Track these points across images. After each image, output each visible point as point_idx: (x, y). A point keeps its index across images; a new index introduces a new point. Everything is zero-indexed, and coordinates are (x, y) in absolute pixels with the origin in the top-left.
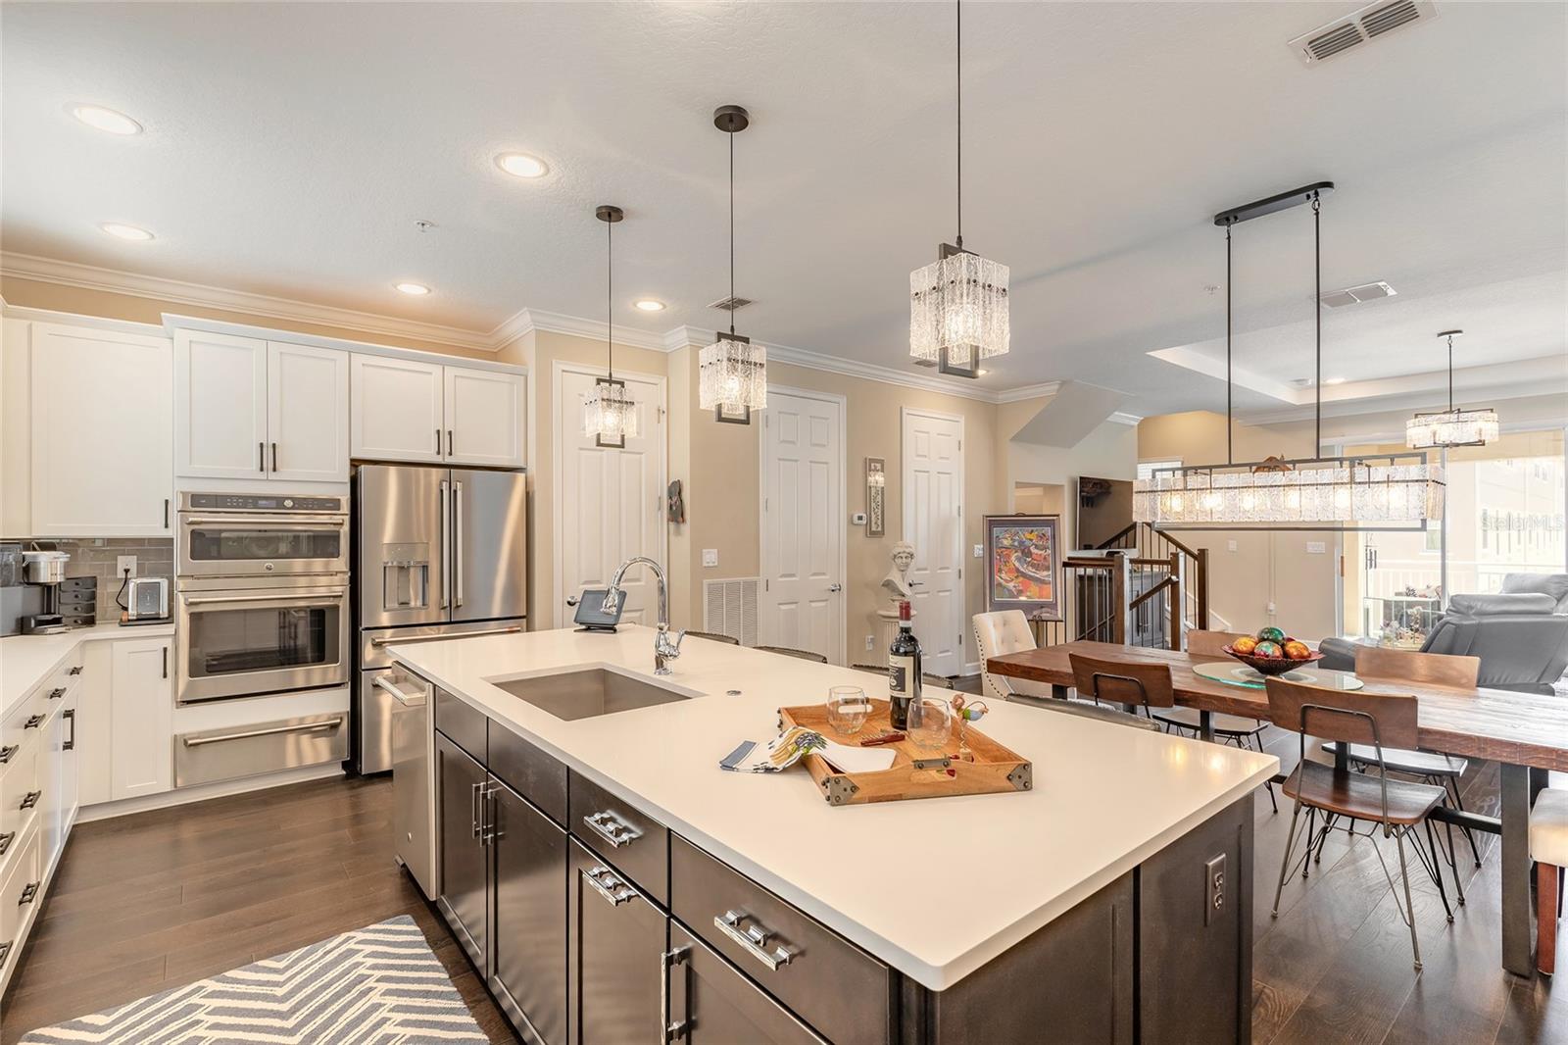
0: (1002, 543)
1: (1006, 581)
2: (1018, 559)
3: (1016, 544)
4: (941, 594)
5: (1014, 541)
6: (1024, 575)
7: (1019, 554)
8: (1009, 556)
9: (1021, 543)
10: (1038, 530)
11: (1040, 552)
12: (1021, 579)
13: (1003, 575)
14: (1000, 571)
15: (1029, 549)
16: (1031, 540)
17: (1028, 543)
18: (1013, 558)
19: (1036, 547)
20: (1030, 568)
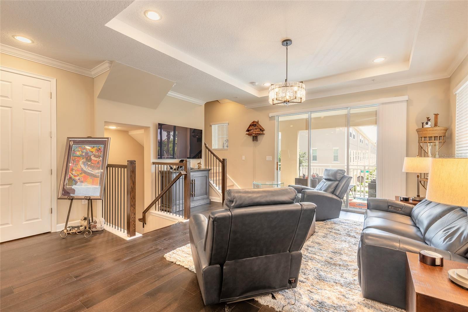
0: (76, 153)
1: (75, 176)
2: (84, 163)
3: (84, 154)
4: (27, 185)
5: (83, 152)
6: (85, 172)
7: (85, 160)
8: (78, 161)
9: (87, 153)
10: (96, 147)
11: (96, 159)
12: (83, 174)
13: (74, 173)
14: (72, 170)
15: (90, 157)
16: (92, 152)
17: (90, 154)
18: (81, 162)
19: (95, 156)
20: (89, 168)
